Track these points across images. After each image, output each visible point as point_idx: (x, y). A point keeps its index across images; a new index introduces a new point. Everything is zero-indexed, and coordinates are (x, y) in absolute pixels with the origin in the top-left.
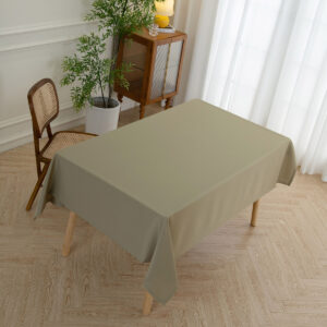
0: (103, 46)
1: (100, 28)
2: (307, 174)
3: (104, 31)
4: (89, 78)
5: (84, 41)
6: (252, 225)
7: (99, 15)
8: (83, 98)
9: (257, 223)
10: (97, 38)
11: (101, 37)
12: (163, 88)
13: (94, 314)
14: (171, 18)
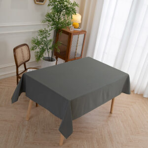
0: (49, 34)
1: (48, 26)
2: (137, 94)
3: (50, 28)
4: (43, 48)
5: (41, 31)
6: (111, 113)
7: (48, 20)
8: (40, 56)
9: (113, 112)
10: (47, 31)
11: (49, 30)
12: (75, 55)
13: (38, 144)
14: (80, 24)
